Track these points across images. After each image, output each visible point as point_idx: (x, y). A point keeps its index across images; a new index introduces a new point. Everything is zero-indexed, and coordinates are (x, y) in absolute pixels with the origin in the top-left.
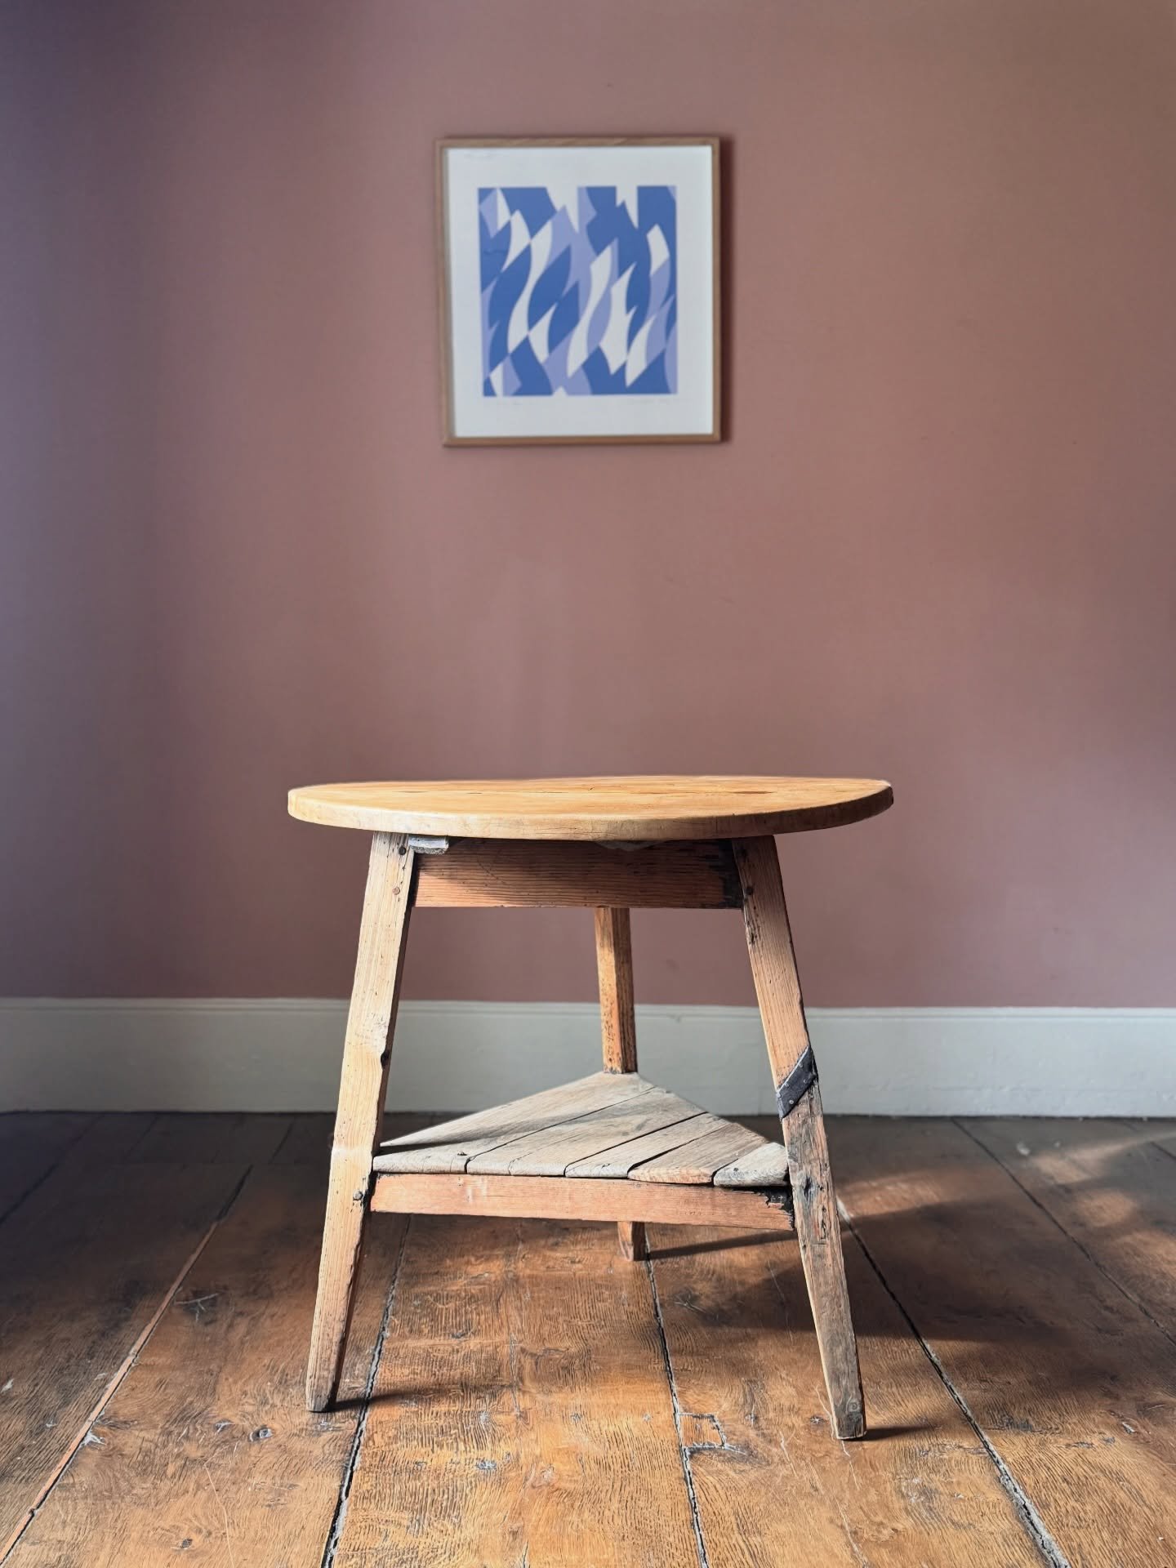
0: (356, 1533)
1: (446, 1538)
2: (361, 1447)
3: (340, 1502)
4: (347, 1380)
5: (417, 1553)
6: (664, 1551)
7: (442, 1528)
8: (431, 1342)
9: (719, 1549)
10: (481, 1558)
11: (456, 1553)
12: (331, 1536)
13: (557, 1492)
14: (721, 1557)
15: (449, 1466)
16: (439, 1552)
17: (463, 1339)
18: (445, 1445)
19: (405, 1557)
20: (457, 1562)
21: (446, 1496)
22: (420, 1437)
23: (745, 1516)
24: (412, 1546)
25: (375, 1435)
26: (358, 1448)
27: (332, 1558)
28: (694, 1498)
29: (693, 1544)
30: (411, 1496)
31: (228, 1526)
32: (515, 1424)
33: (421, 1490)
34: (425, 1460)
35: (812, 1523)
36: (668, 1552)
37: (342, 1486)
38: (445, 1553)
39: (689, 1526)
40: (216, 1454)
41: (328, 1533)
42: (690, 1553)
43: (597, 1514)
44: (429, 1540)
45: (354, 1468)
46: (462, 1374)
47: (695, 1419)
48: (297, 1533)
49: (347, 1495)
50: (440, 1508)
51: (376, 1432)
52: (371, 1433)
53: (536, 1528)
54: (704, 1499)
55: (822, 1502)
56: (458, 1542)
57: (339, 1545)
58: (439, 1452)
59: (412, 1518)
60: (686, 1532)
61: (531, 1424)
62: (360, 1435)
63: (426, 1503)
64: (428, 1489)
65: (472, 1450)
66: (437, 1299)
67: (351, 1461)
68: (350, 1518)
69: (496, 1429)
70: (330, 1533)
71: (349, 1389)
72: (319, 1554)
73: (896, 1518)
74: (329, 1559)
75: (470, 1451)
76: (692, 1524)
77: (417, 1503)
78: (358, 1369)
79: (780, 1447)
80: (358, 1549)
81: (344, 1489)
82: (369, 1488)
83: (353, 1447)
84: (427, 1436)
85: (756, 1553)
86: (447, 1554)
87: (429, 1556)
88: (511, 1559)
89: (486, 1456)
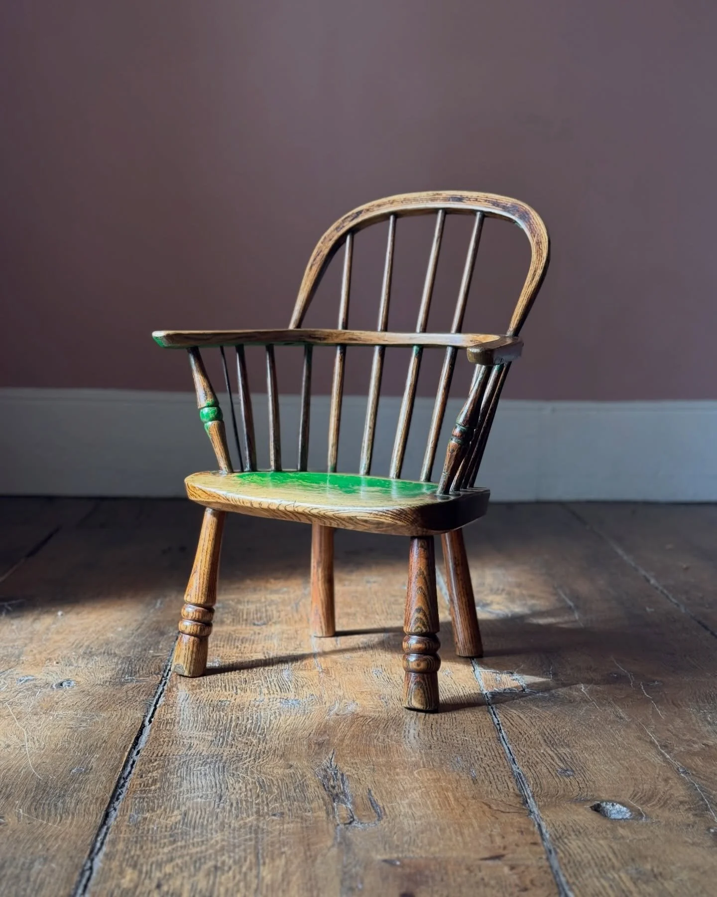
0: (159, 745)
1: (251, 748)
2: (165, 692)
3: (143, 726)
4: (151, 652)
5: (222, 757)
6: (472, 757)
7: (247, 741)
8: (234, 628)
9: (528, 756)
10: (288, 760)
11: (261, 757)
12: (134, 747)
13: (362, 718)
14: (530, 761)
15: (252, 703)
16: (244, 756)
17: (264, 627)
18: (248, 690)
19: (209, 760)
20: (261, 763)
21: (250, 721)
22: (223, 685)
23: (552, 735)
24: (216, 753)
25: (179, 685)
26: (161, 693)
27: (134, 762)
28: (498, 724)
29: (500, 752)
30: (215, 722)
31: (28, 741)
32: (317, 677)
33: (225, 718)
34: (229, 700)
35: (620, 739)
36: (476, 758)
37: (145, 716)
38: (250, 757)
39: (496, 741)
40: (18, 696)
41: (131, 745)
42: (499, 758)
43: (403, 732)
44: (234, 749)
45: (158, 706)
46: (264, 647)
47: (495, 674)
48: (99, 745)
49: (150, 722)
50: (244, 729)
51: (180, 682)
52: (175, 683)
53: (342, 740)
54: (509, 724)
55: (628, 726)
56: (263, 750)
57: (142, 753)
58: (242, 694)
59: (217, 736)
60: (494, 745)
61: (334, 677)
62: (164, 685)
63: (230, 725)
64: (232, 717)
65: (275, 693)
66: (239, 602)
67: (155, 701)
68: (153, 735)
69: (299, 680)
70: (133, 745)
71: (153, 657)
72: (121, 758)
73: (707, 738)
74: (131, 762)
75: (274, 693)
76: (499, 740)
77: (221, 726)
78: (162, 645)
79: (581, 691)
80: (162, 755)
81: (147, 719)
82: (173, 717)
83: (156, 692)
84: (230, 684)
85: (566, 758)
86: (252, 758)
87: (234, 759)
88: (318, 761)
89: (289, 697)
